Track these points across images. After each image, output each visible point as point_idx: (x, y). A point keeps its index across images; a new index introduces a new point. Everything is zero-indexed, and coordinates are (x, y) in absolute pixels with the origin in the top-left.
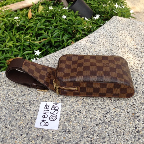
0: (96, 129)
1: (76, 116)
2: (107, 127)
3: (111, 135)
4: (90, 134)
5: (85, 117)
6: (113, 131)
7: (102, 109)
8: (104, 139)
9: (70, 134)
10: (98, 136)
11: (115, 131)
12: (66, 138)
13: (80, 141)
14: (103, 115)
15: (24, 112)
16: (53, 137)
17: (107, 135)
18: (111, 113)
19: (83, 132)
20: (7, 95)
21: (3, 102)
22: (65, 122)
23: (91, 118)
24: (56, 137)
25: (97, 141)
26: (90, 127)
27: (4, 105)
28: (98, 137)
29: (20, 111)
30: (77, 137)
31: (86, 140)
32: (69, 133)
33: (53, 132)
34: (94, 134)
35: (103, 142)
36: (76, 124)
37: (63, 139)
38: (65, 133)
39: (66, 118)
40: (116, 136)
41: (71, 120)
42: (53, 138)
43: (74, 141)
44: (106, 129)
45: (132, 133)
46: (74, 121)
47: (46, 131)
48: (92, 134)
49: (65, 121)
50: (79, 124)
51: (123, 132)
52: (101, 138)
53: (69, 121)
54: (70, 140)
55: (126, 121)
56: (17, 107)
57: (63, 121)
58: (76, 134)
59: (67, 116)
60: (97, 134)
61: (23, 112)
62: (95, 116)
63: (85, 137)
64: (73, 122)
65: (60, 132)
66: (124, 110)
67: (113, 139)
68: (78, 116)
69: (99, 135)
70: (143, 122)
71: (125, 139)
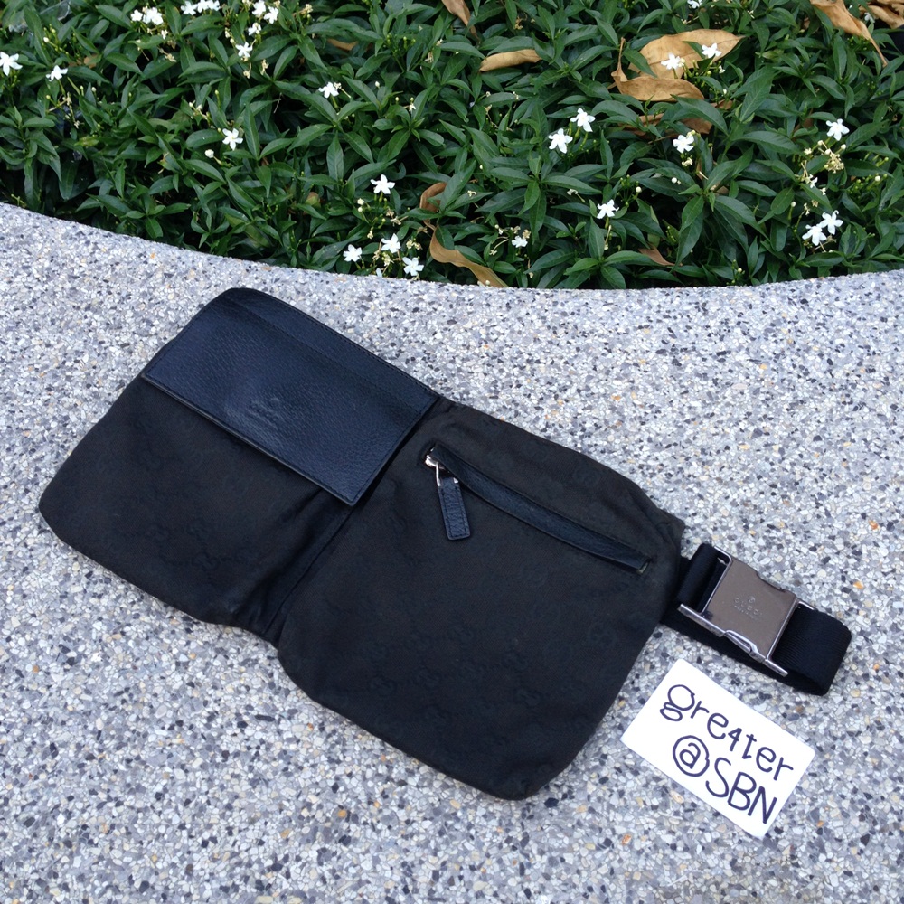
0: (157, 734)
1: (156, 632)
2: (196, 764)
3: (165, 802)
4: (112, 733)
5: (178, 664)
6: (189, 796)
7: (272, 685)
8: (132, 792)
9: (66, 670)
10: (129, 761)
11: (196, 804)
12: (41, 673)
13: (63, 723)
14: (242, 711)
15: (43, 471)
16: (13, 637)
17: (159, 789)
18: (280, 732)
19: (106, 705)
20: (68, 364)
21: (34, 379)
22: (100, 619)
23: (192, 685)
24: (22, 642)
25: (101, 776)
26: (146, 708)
27: (21, 394)
28: (122, 767)
29: (34, 456)
30: (69, 701)
31: (79, 739)
32: (67, 666)
33: (31, 621)
34: (126, 745)
35: (116, 799)
36: (121, 658)
37: (29, 668)
38: (56, 658)
39: (124, 606)
40: (176, 821)
41: (127, 629)
42: (9, 639)
43: (45, 706)
44: (182, 767)
45: (238, 870)
46: (131, 643)
47: (18, 597)
48: (120, 738)
49: (105, 617)
50: (128, 666)
51: (215, 833)
52: (129, 779)
53: (116, 626)
54: (43, 690)
55: (281, 810)
56: (46, 433)
57: (103, 610)
58: (78, 691)
59: (133, 603)
60: (135, 753)
61: (37, 469)
62: (215, 687)
63: (91, 727)
64: (123, 641)
65: (50, 637)
66: (334, 769)
67: (155, 818)
68: (161, 636)
69: (133, 764)
70: (327, 875)
71: (186, 863)
